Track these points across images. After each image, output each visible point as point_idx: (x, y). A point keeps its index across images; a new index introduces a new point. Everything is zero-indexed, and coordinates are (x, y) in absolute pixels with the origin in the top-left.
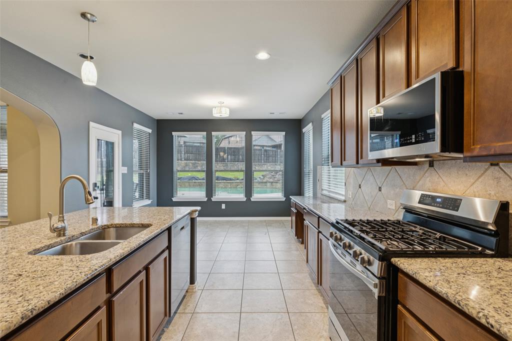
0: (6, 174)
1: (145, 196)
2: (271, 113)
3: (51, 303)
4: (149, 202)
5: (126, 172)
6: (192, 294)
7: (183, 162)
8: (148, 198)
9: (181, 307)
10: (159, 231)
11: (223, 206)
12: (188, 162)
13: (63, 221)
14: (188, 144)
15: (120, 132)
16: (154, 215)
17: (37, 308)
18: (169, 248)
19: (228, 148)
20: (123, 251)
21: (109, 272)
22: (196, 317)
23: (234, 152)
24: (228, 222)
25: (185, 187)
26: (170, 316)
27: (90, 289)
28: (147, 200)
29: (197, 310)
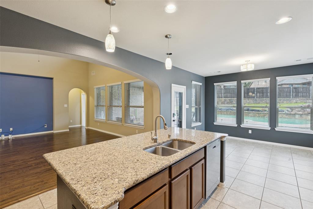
0: (143, 108)
1: (198, 120)
2: (297, 61)
3: (144, 179)
4: (200, 124)
5: (188, 107)
6: (221, 189)
7: (223, 99)
8: (200, 121)
9: (214, 195)
10: (198, 148)
11: (250, 132)
12: (227, 98)
13: (156, 136)
14: (226, 87)
15: (185, 87)
16: (198, 136)
17: (139, 180)
18: (205, 158)
19: (257, 88)
20: (177, 158)
21: (170, 168)
22: (222, 206)
23: (262, 91)
24: (253, 143)
25: (224, 114)
26: (205, 198)
27: (161, 175)
28: (199, 123)
29: (224, 201)
